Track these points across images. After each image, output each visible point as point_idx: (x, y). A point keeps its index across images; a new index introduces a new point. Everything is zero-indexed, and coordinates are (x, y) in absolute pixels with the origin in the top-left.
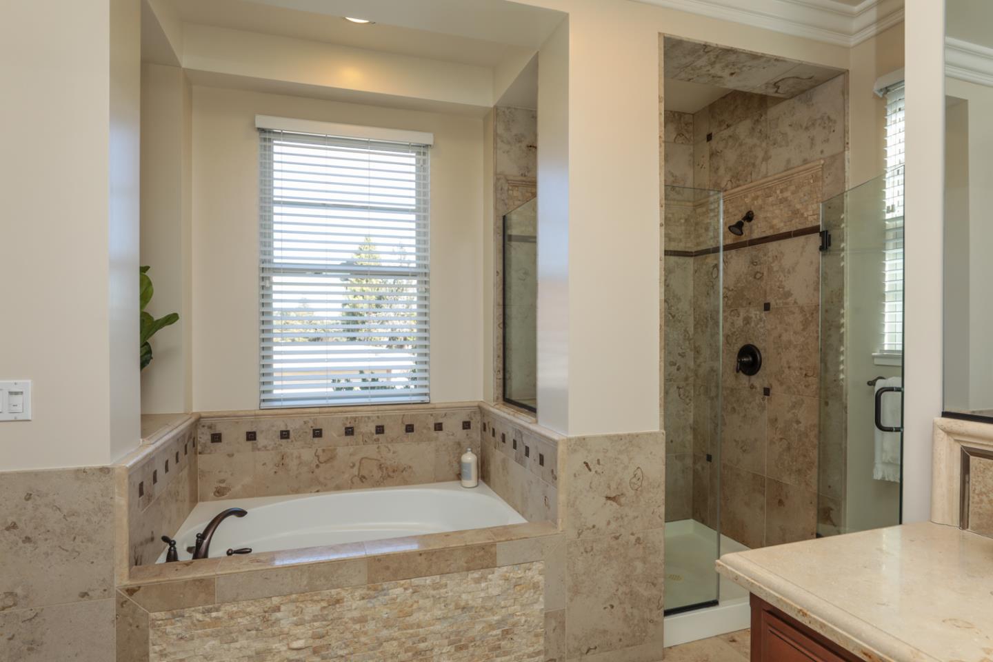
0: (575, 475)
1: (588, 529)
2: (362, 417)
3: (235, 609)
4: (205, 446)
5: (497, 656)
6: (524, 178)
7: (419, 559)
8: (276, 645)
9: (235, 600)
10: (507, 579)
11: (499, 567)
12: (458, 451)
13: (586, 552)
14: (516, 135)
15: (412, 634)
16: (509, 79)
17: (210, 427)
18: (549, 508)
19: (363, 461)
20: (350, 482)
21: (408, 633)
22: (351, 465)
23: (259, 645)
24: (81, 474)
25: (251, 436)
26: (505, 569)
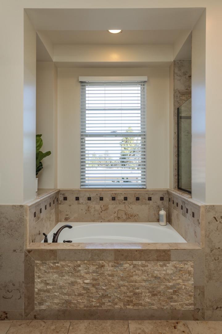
0: (209, 223)
1: (216, 249)
2: (118, 193)
3: (64, 264)
4: (61, 201)
5: (171, 302)
6: (187, 91)
7: (136, 253)
8: (79, 281)
9: (64, 260)
10: (176, 267)
11: (172, 261)
12: (158, 209)
13: (215, 260)
14: (183, 72)
15: (132, 285)
16: (179, 48)
17: (63, 195)
18: (197, 237)
19: (119, 211)
20: (114, 219)
21: (131, 284)
22: (114, 212)
23: (72, 279)
24: (14, 207)
25: (77, 199)
26: (175, 262)
